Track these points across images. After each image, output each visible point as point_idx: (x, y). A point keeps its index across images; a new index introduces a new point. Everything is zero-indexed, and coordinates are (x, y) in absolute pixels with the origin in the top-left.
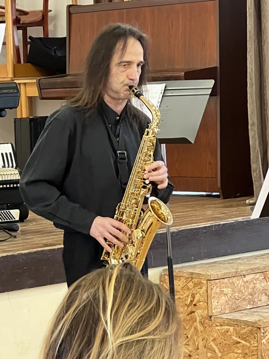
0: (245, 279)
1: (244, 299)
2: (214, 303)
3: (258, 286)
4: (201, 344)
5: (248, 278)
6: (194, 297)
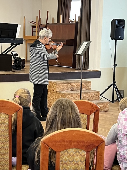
0: (65, 84)
1: (65, 89)
2: (57, 89)
3: (69, 86)
4: (54, 97)
5: (66, 84)
6: (54, 87)
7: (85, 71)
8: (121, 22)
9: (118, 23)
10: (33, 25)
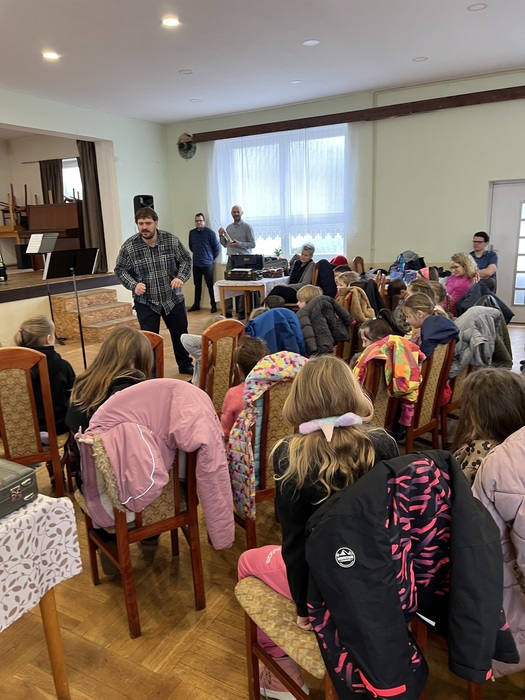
2: (67, 307)
7: (105, 275)
8: (148, 200)
9: (144, 201)
10: (3, 208)
